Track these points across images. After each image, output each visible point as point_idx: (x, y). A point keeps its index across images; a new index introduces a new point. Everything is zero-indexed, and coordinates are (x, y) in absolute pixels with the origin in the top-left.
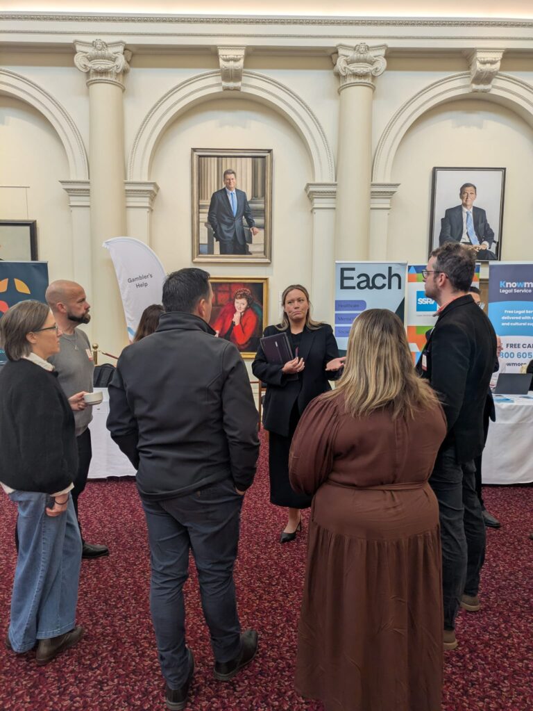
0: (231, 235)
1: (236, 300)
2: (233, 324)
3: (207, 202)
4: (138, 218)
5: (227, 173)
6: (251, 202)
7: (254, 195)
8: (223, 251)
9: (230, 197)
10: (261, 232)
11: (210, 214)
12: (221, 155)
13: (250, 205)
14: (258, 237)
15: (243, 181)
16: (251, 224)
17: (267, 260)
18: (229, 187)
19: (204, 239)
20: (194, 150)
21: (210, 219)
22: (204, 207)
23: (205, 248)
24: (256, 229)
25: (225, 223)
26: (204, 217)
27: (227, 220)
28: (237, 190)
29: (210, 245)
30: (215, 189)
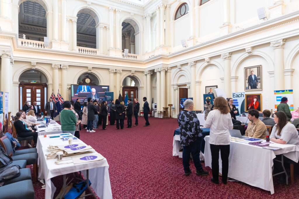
0: (253, 85)
1: (254, 99)
2: (254, 104)
4: (233, 83)
5: (252, 71)
7: (258, 75)
8: (251, 88)
9: (252, 76)
10: (260, 83)
12: (250, 68)
13: (257, 78)
14: (259, 85)
15: (255, 72)
16: (257, 82)
17: (261, 90)
18: (252, 74)
19: (247, 86)
20: (245, 68)
21: (248, 81)
22: (247, 79)
23: (247, 88)
25: (251, 82)
26: (247, 81)
28: (254, 75)
29: (248, 87)
30: (249, 75)
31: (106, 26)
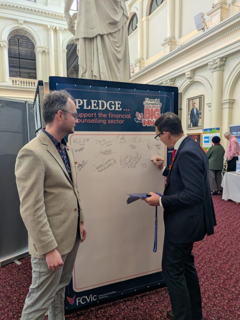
0: (194, 121)
3: (190, 113)
5: (194, 104)
6: (199, 111)
7: (199, 109)
8: (193, 126)
9: (194, 110)
10: (201, 119)
11: (190, 116)
12: (193, 99)
13: (199, 112)
16: (199, 117)
18: (194, 108)
20: (188, 99)
21: (190, 117)
23: (189, 126)
24: (200, 119)
26: (189, 117)
27: (194, 117)
28: (196, 108)
29: (190, 124)
30: (191, 109)
31: (44, 49)
